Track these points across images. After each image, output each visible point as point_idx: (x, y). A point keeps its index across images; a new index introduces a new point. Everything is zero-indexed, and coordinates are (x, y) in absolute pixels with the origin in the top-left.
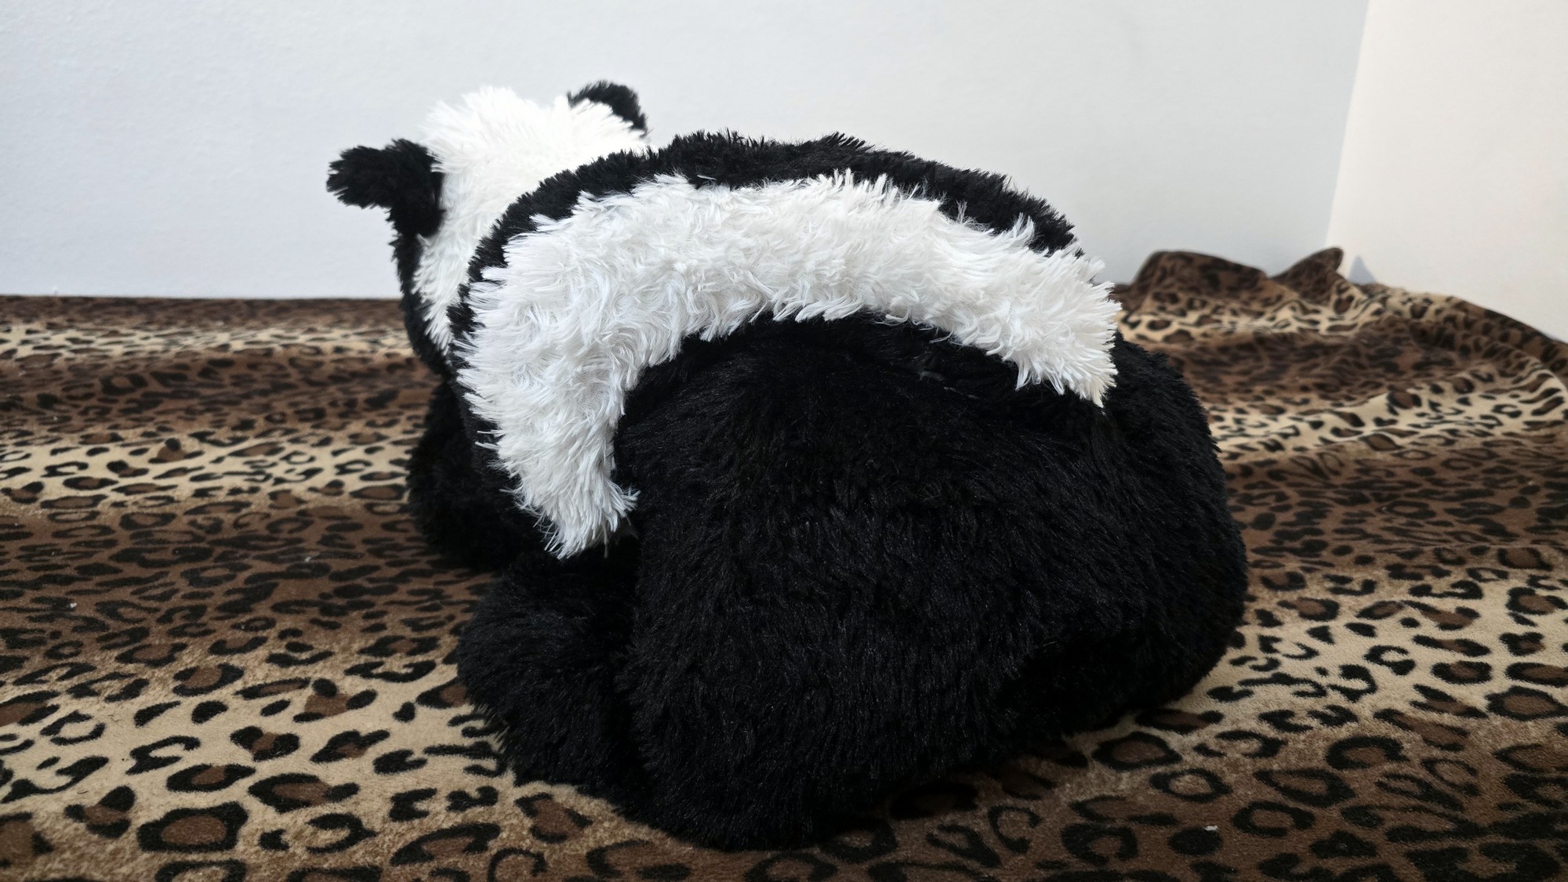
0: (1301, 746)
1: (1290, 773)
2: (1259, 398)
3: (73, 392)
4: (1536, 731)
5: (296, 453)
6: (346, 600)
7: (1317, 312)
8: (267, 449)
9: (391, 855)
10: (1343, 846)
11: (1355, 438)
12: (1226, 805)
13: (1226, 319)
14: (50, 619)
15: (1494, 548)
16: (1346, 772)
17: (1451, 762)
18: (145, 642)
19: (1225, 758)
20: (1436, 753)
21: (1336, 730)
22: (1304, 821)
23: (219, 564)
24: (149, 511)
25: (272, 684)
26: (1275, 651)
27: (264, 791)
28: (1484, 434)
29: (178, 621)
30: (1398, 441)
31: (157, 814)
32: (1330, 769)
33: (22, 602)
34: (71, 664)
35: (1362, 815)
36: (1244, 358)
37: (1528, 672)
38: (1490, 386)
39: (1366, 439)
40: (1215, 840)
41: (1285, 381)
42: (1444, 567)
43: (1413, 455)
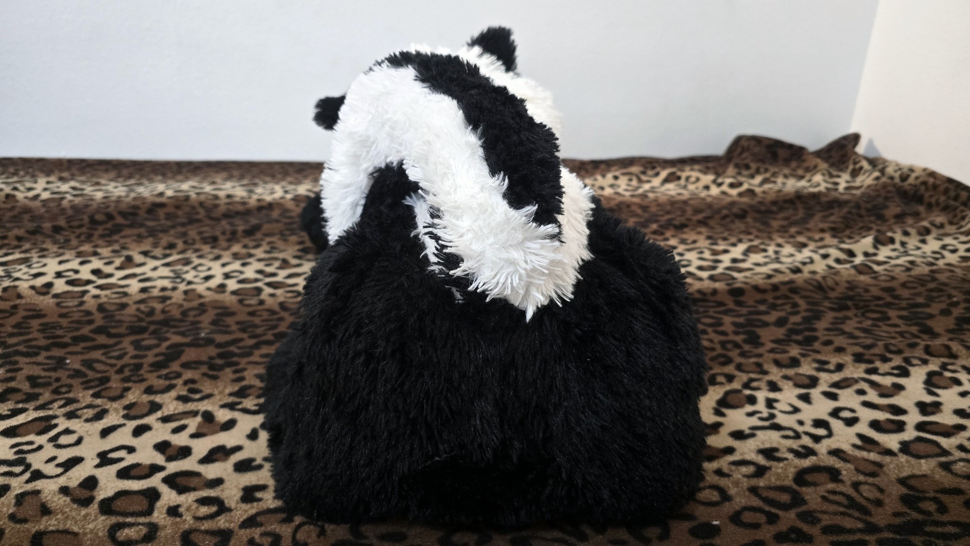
0: (779, 471)
1: (769, 488)
2: (792, 237)
3: (72, 224)
4: (926, 466)
5: (200, 265)
6: (224, 361)
7: (839, 176)
8: (183, 262)
9: (239, 523)
10: (793, 536)
11: (848, 266)
12: (728, 508)
13: (780, 180)
14: (55, 370)
15: (923, 343)
16: (804, 489)
17: (869, 484)
18: (108, 385)
19: (731, 478)
20: (862, 478)
21: (803, 461)
22: (772, 519)
23: (152, 336)
24: (114, 301)
25: (178, 414)
26: (774, 408)
27: (171, 481)
28: (932, 264)
29: (127, 373)
30: (876, 268)
31: (110, 493)
32: (795, 487)
33: (40, 359)
34: (66, 398)
35: (809, 517)
36: (787, 209)
37: (928, 427)
38: (941, 231)
39: (855, 267)
40: (717, 530)
41: (811, 225)
42: (889, 355)
43: (883, 278)
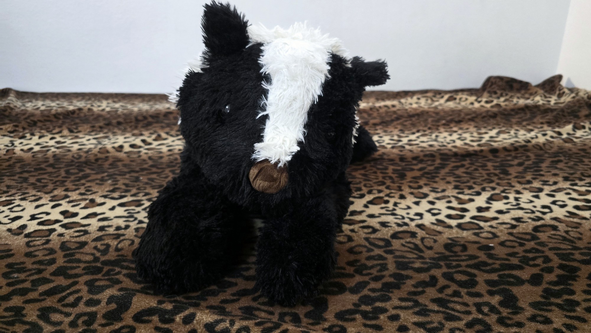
0: (524, 226)
1: (519, 233)
2: (524, 126)
3: (126, 121)
7: (550, 97)
10: (534, 251)
11: (558, 139)
12: (497, 240)
13: (515, 100)
14: (136, 181)
16: (538, 233)
17: (574, 231)
19: (498, 229)
20: (570, 229)
21: (537, 223)
22: (521, 245)
24: (156, 155)
26: (519, 201)
30: (575, 140)
32: (533, 233)
33: (127, 177)
34: (145, 192)
35: (542, 244)
36: (520, 113)
39: (563, 139)
40: (492, 248)
41: (535, 120)
42: (583, 178)
43: (580, 145)
